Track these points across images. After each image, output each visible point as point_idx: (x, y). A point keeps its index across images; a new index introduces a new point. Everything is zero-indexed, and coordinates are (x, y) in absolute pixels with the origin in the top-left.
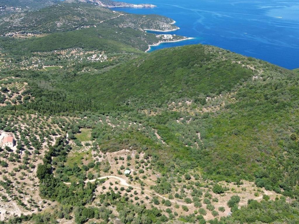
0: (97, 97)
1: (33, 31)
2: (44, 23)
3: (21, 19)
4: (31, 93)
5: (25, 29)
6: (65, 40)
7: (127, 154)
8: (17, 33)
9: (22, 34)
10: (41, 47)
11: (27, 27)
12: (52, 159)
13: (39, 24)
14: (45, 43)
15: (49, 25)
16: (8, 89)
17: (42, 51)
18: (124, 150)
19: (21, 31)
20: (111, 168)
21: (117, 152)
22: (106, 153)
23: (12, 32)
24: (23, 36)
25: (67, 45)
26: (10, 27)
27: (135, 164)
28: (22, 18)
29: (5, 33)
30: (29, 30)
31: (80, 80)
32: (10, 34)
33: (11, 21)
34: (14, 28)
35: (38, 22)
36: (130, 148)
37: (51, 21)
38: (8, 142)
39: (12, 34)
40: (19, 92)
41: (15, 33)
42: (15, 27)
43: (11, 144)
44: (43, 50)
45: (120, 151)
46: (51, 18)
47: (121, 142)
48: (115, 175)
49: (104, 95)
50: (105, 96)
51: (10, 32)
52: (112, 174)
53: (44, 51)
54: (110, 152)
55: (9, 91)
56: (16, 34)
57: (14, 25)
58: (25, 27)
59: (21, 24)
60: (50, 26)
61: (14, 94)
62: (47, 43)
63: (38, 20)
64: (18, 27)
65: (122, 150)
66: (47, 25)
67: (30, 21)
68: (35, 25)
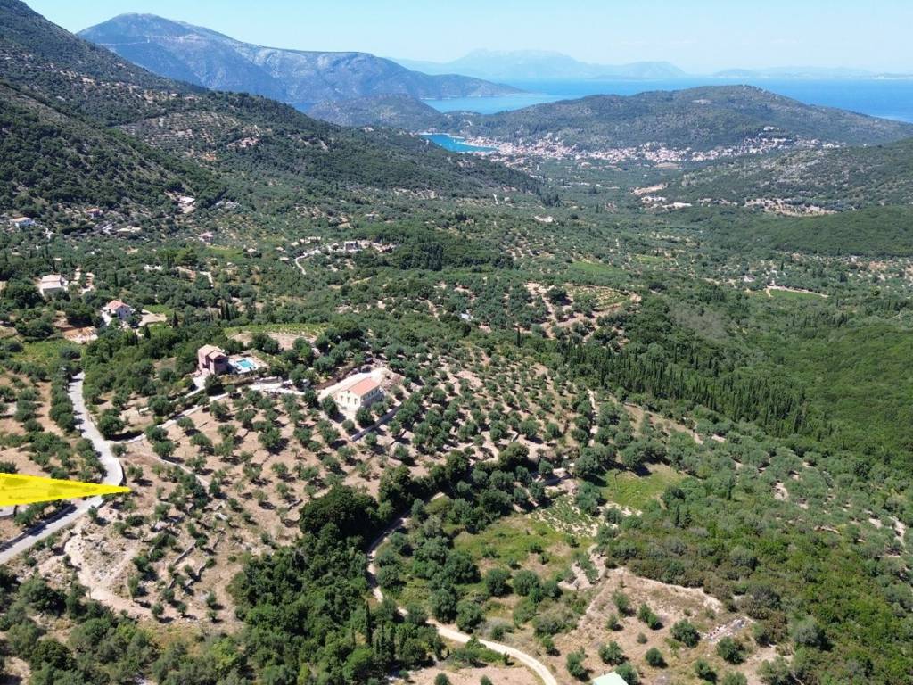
0: (844, 397)
1: (829, 201)
2: (875, 181)
3: (808, 164)
4: (630, 325)
5: (810, 192)
6: (906, 230)
7: (694, 613)
8: (779, 201)
9: (792, 207)
10: (811, 240)
11: (817, 189)
12: (432, 500)
13: (859, 182)
14: (832, 229)
15: (890, 189)
16: (571, 297)
17: (808, 250)
18: (700, 591)
19: (794, 199)
20: (573, 632)
21: (664, 585)
22: (614, 567)
23: (766, 198)
24: (793, 210)
25: (904, 245)
26: (767, 183)
27: (692, 677)
28: (813, 163)
29: (746, 199)
30: (821, 196)
31: (842, 338)
32: (758, 202)
33: (781, 167)
34: (777, 188)
35: (857, 178)
36: (736, 598)
37: (903, 176)
38: (349, 392)
39: (763, 203)
40: (594, 313)
41: (775, 201)
42: (780, 185)
43: (356, 399)
44: (814, 249)
45: (679, 587)
46: (907, 169)
47: (717, 557)
48: (553, 670)
49: (878, 398)
50: (880, 401)
51: (760, 196)
52: (545, 657)
53: (815, 252)
54: (635, 570)
55: (568, 302)
56: (777, 204)
57: (781, 181)
58: (813, 187)
59: (801, 178)
60: (890, 191)
61: (575, 314)
62: (840, 229)
63: (862, 171)
64: (789, 186)
65: (689, 589)
66: (882, 186)
67: (835, 173)
68: (845, 185)
